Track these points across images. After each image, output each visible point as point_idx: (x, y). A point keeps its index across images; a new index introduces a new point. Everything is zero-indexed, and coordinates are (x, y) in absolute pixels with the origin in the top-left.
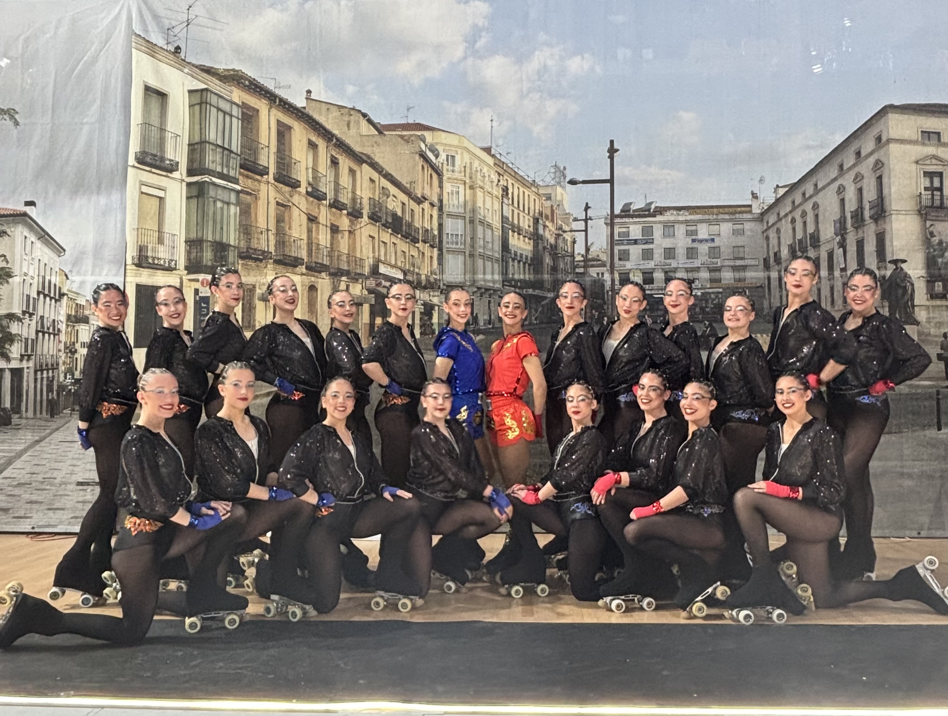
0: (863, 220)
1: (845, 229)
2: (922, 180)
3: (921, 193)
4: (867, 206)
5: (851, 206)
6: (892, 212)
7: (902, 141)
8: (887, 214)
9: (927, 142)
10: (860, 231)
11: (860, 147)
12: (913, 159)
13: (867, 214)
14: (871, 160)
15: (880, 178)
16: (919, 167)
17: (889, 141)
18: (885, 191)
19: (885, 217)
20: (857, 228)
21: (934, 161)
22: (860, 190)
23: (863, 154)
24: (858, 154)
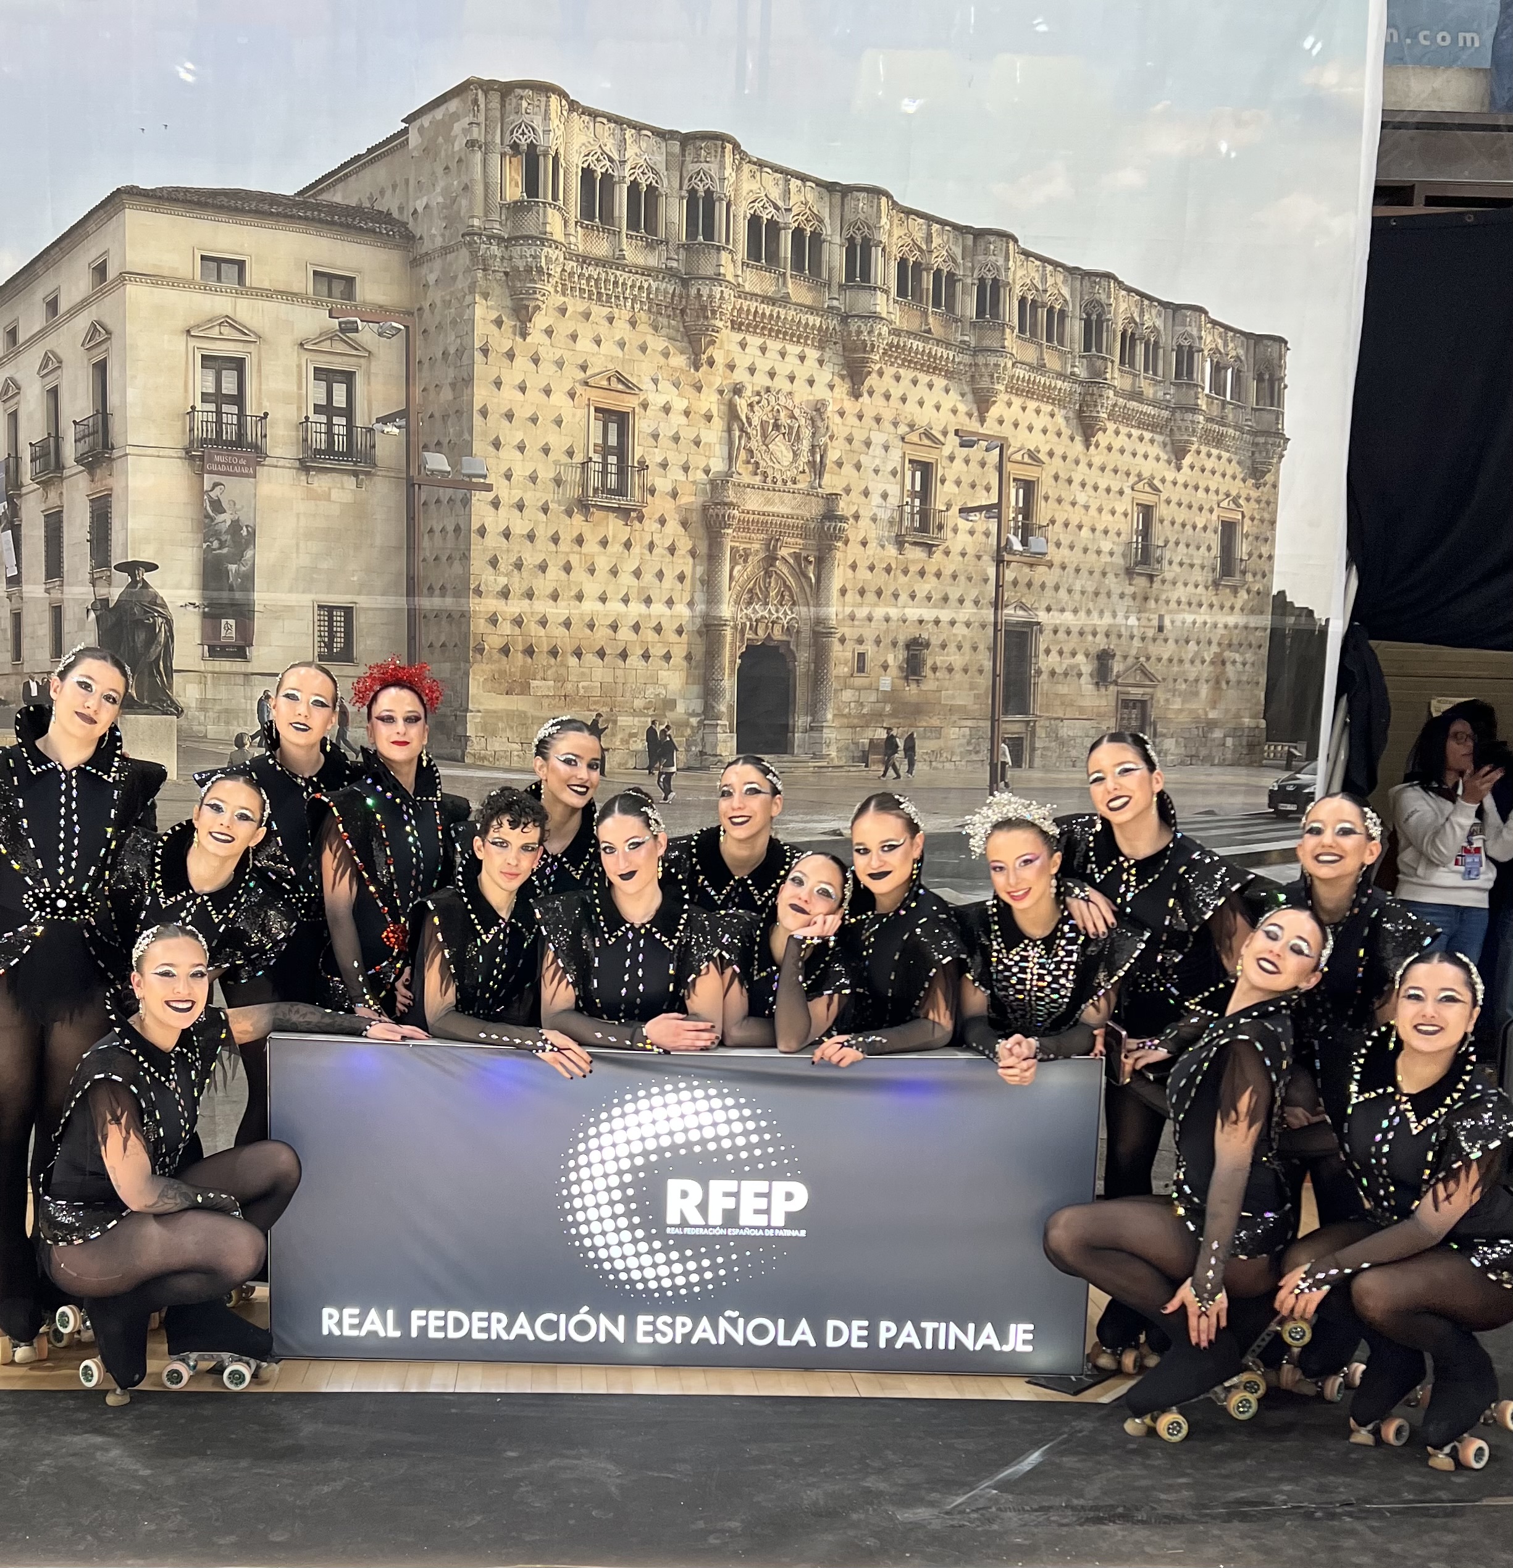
0: (59, 466)
1: (18, 486)
2: (198, 376)
3: (193, 408)
4: (69, 435)
5: (33, 430)
6: (129, 450)
7: (155, 279)
8: (116, 453)
9: (213, 283)
10: (53, 495)
11: (59, 288)
12: (182, 325)
13: (69, 451)
14: (82, 323)
15: (101, 368)
16: (193, 343)
17: (123, 277)
18: (113, 399)
19: (111, 459)
20: (45, 484)
21: (227, 331)
22: (54, 393)
23: (63, 306)
24: (52, 305)
